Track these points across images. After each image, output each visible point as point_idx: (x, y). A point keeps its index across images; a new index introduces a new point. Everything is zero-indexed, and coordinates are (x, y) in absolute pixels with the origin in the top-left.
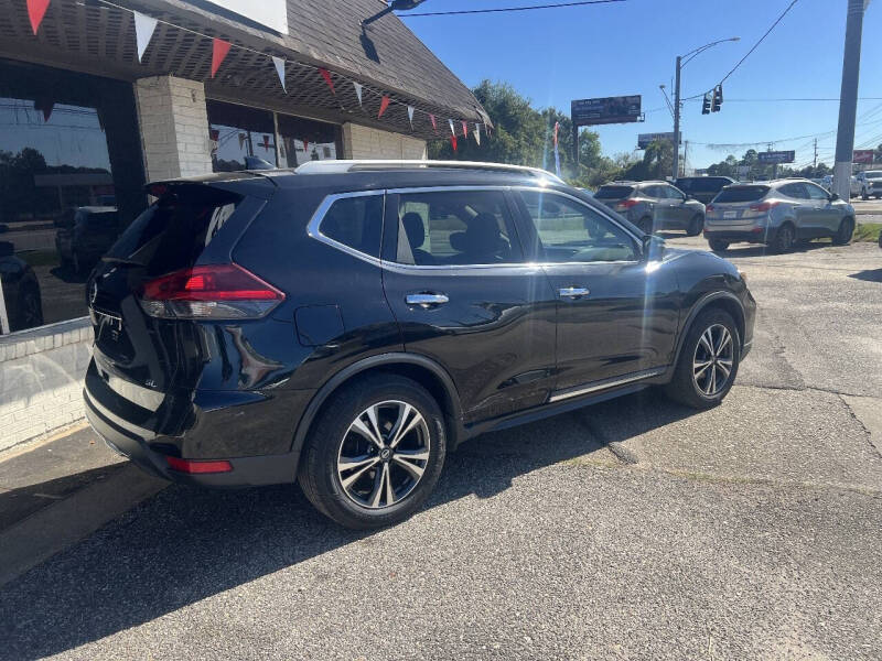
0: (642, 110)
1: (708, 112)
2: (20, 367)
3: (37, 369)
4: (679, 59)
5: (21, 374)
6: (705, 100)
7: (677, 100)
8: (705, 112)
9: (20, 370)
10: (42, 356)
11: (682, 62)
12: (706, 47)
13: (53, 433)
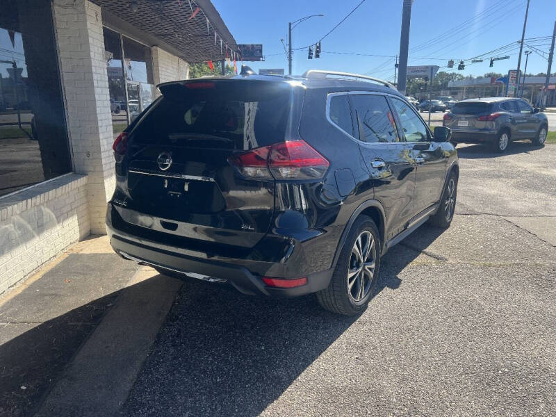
0: (263, 54)
1: (311, 58)
2: (6, 226)
3: (16, 227)
4: (290, 24)
5: (8, 232)
6: (310, 50)
7: (290, 49)
8: (310, 58)
9: (7, 229)
10: (19, 217)
11: (292, 26)
12: (305, 19)
13: (27, 277)
